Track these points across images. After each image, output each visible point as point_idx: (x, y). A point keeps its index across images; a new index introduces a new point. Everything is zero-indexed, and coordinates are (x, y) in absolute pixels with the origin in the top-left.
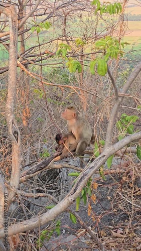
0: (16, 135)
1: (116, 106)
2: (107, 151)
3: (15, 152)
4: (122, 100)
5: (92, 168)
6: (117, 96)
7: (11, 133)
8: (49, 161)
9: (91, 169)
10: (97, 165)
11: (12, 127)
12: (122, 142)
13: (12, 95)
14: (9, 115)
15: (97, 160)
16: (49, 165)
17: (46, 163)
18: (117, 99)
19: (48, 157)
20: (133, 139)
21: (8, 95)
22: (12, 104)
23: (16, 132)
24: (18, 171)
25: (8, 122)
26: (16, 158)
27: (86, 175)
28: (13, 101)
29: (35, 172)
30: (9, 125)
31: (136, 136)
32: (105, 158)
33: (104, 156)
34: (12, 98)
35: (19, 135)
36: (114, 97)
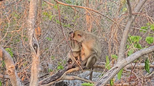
0: (36, 47)
1: (129, 23)
2: (120, 63)
3: (34, 62)
4: (135, 18)
5: (106, 77)
6: (131, 14)
7: (31, 46)
8: (62, 73)
9: (105, 79)
10: (110, 75)
11: (33, 41)
12: (134, 56)
13: (33, 11)
14: (30, 29)
15: (111, 71)
16: (62, 77)
17: (59, 75)
18: (130, 17)
19: (61, 69)
20: (144, 53)
21: (30, 11)
22: (33, 19)
23: (35, 45)
24: (36, 79)
25: (29, 36)
26: (35, 68)
27: (100, 84)
28: (34, 17)
29: (49, 83)
30: (30, 38)
31: (147, 51)
32: (117, 69)
33: (117, 67)
34: (33, 14)
35: (38, 48)
36: (128, 14)
